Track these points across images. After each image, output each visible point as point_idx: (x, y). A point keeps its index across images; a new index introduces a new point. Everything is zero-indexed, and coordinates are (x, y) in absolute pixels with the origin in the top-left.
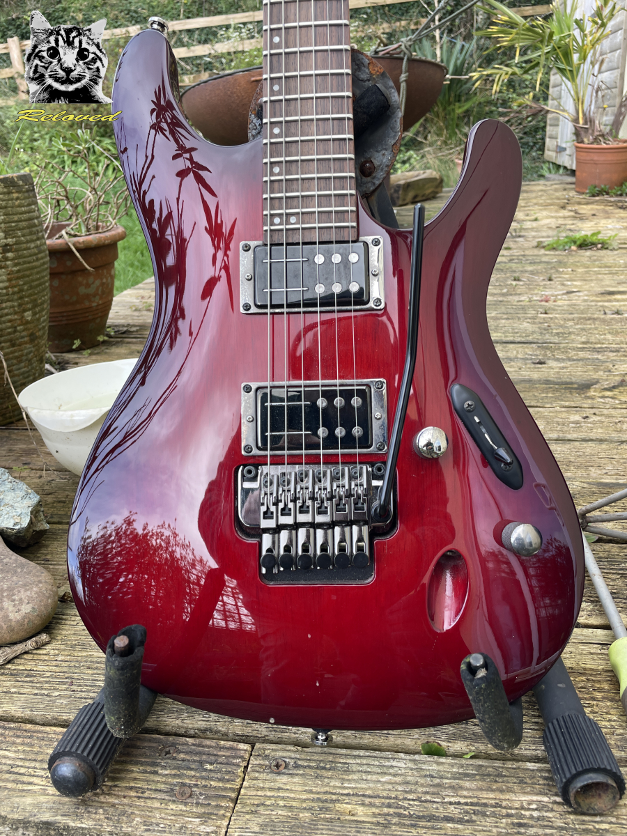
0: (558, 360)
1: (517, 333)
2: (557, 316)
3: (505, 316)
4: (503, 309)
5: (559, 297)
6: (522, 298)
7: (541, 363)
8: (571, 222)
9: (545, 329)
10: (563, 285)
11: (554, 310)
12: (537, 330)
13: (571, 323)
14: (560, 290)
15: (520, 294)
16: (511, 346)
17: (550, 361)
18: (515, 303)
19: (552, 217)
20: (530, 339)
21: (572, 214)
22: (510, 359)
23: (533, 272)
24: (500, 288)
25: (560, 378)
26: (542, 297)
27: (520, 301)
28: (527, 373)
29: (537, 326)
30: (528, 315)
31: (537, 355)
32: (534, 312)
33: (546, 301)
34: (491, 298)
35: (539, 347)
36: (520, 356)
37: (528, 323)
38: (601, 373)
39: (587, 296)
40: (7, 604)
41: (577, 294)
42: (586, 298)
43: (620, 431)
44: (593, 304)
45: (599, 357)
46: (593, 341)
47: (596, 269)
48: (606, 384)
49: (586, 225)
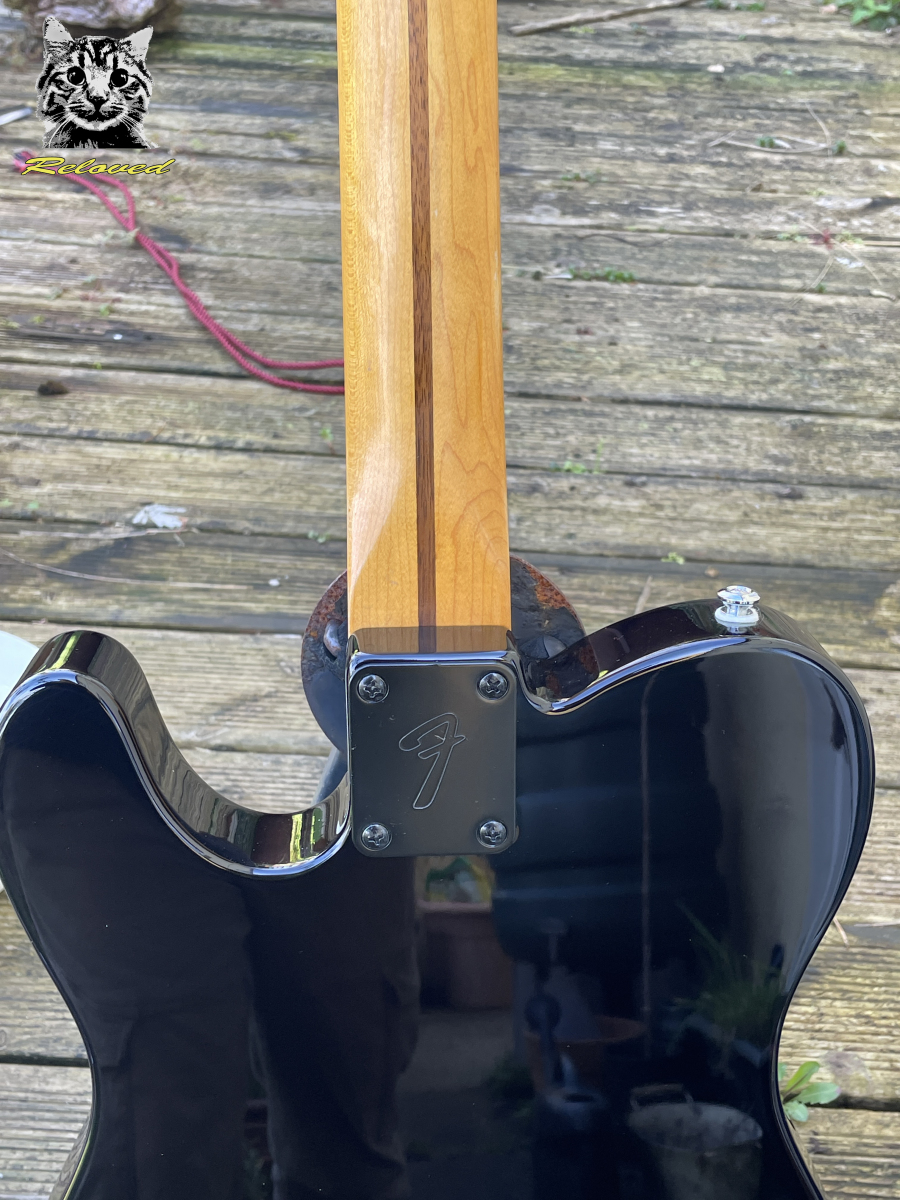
0: (829, 484)
1: (752, 367)
2: (843, 300)
3: (732, 297)
4: (729, 271)
5: (855, 223)
6: (776, 223)
7: (794, 496)
9: (814, 358)
10: (869, 172)
11: (841, 276)
12: (797, 358)
13: (867, 332)
14: (861, 194)
15: (769, 205)
16: (738, 419)
17: (810, 491)
18: (758, 244)
20: (779, 393)
22: (729, 478)
23: (804, 118)
24: (728, 176)
25: (824, 555)
26: (817, 218)
27: (770, 236)
28: (761, 532)
29: (797, 342)
30: (784, 295)
31: (787, 462)
32: (797, 283)
33: (824, 239)
34: (707, 219)
35: (794, 427)
36: (753, 464)
37: (781, 328)
41: (892, 209)
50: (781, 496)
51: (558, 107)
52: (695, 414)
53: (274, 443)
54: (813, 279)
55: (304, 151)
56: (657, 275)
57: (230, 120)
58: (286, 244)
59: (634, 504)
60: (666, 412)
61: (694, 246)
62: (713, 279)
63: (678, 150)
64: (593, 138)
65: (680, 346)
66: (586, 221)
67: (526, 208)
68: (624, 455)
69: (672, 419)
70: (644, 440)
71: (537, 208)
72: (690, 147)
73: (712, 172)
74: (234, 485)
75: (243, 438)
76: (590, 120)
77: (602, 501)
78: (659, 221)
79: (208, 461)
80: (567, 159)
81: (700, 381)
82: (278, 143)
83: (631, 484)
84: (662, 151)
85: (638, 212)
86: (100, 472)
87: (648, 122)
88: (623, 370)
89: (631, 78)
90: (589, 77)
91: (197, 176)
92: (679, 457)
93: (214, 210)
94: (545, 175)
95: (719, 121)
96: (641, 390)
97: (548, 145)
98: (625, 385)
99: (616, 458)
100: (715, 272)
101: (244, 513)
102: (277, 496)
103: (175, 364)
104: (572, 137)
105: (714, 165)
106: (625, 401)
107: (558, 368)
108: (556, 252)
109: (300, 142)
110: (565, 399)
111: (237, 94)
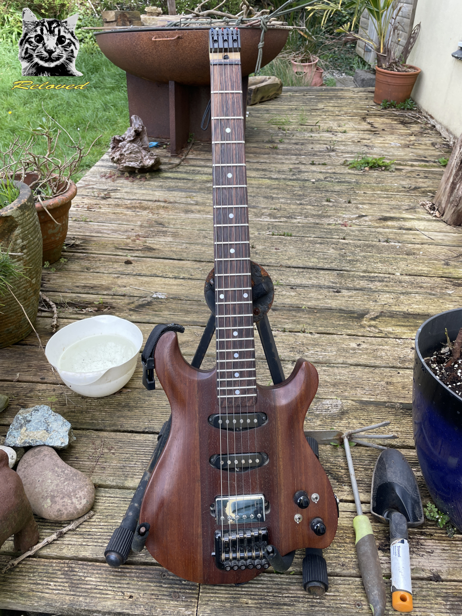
0: (348, 289)
1: (326, 259)
2: (351, 241)
3: (319, 240)
4: (318, 234)
5: (354, 221)
6: (331, 221)
7: (338, 292)
8: (367, 136)
9: (343, 256)
10: (357, 208)
11: (350, 235)
12: (338, 256)
13: (358, 250)
14: (355, 214)
15: (329, 216)
16: (322, 272)
17: (343, 291)
18: (326, 226)
19: (356, 130)
20: (333, 265)
21: (369, 127)
22: (320, 287)
23: (339, 193)
24: (317, 208)
25: (347, 307)
26: (343, 220)
27: (329, 224)
28: (330, 301)
29: (338, 252)
30: (334, 240)
31: (336, 283)
32: (338, 237)
33: (345, 225)
34: (311, 220)
35: (338, 274)
36: (326, 284)
37: (333, 248)
38: (371, 303)
39: (371, 221)
40: (74, 500)
41: (364, 218)
42: (370, 223)
43: (376, 358)
44: (373, 230)
45: (371, 286)
46: (370, 269)
47: (379, 192)
48: (372, 314)
49: (377, 141)
50: (334, 292)
51: (268, 190)
52: (309, 270)
53: (191, 277)
55: (197, 201)
56: (297, 235)
57: (175, 193)
58: (192, 226)
59: (293, 294)
60: (302, 270)
61: (308, 227)
62: (314, 236)
63: (302, 202)
64: (278, 198)
65: (305, 253)
66: (277, 220)
67: (260, 217)
68: (290, 281)
69: (303, 272)
70: (295, 277)
71: (263, 217)
72: (306, 201)
73: (313, 208)
74: (180, 287)
75: (182, 276)
76: (277, 194)
77: (284, 293)
78: (298, 220)
79: (172, 281)
80: (271, 204)
81: (311, 262)
82: (189, 199)
83: (292, 288)
84: (298, 202)
85: (292, 218)
86: (142, 284)
87: (294, 195)
88: (289, 259)
89: (289, 183)
90: (277, 182)
91: (167, 208)
92: (305, 282)
93: (172, 217)
94: (265, 208)
95: (314, 194)
96: (294, 264)
97: (266, 200)
98: (289, 263)
99: (288, 281)
100: (314, 234)
101: (183, 295)
102: (192, 291)
103: (162, 257)
104: (273, 198)
105: (313, 206)
106: (289, 267)
107: (270, 258)
108: (268, 228)
109: (195, 199)
110: (273, 266)
111: (177, 186)
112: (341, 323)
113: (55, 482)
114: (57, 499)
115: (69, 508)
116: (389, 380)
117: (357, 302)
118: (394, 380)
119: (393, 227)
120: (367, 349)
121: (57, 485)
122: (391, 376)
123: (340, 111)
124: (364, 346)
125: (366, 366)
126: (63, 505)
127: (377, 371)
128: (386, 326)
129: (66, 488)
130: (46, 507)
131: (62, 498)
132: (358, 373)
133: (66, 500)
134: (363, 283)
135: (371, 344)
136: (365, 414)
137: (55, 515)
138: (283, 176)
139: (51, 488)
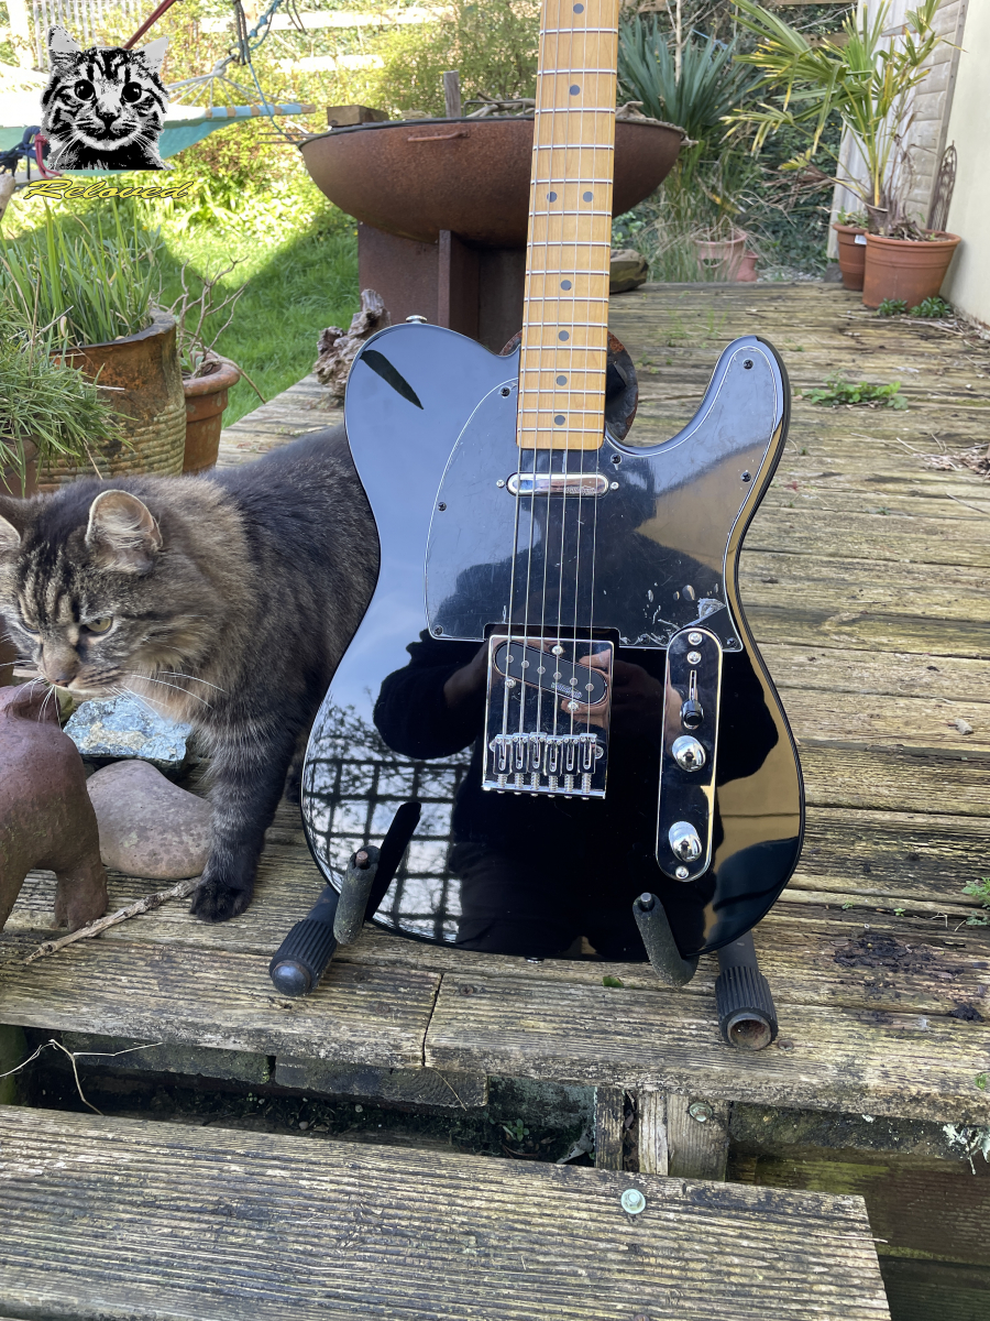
0: (795, 578)
2: (805, 511)
5: (812, 482)
7: (771, 582)
8: (848, 357)
9: (787, 532)
10: (821, 462)
11: (802, 502)
12: (776, 531)
13: (819, 524)
14: (816, 471)
17: (782, 580)
19: (824, 347)
20: (763, 544)
21: (852, 343)
25: (790, 604)
26: (789, 480)
28: (753, 595)
29: (776, 525)
30: (768, 507)
31: (769, 570)
32: (776, 503)
33: (795, 487)
35: (773, 557)
36: (748, 570)
37: (767, 520)
38: (844, 600)
39: (849, 482)
40: (185, 838)
41: (837, 478)
42: (848, 486)
43: (848, 679)
44: (855, 495)
45: (846, 576)
46: (845, 553)
47: (869, 440)
48: (845, 616)
49: (870, 363)
50: (765, 582)
54: (785, 502)
90: (652, 421)
112: (776, 627)
113: (151, 807)
114: (150, 833)
115: (173, 849)
116: (877, 712)
117: (814, 597)
118: (888, 713)
119: (901, 493)
120: (829, 666)
121: (154, 812)
122: (881, 707)
123: (790, 318)
124: (824, 661)
125: (824, 690)
126: (162, 845)
127: (850, 698)
128: (875, 634)
129: (171, 817)
130: (126, 845)
131: (161, 833)
132: (807, 701)
133: (169, 836)
134: (826, 572)
135: (839, 659)
136: (820, 758)
137: (144, 863)
138: (667, 413)
139: (141, 815)
